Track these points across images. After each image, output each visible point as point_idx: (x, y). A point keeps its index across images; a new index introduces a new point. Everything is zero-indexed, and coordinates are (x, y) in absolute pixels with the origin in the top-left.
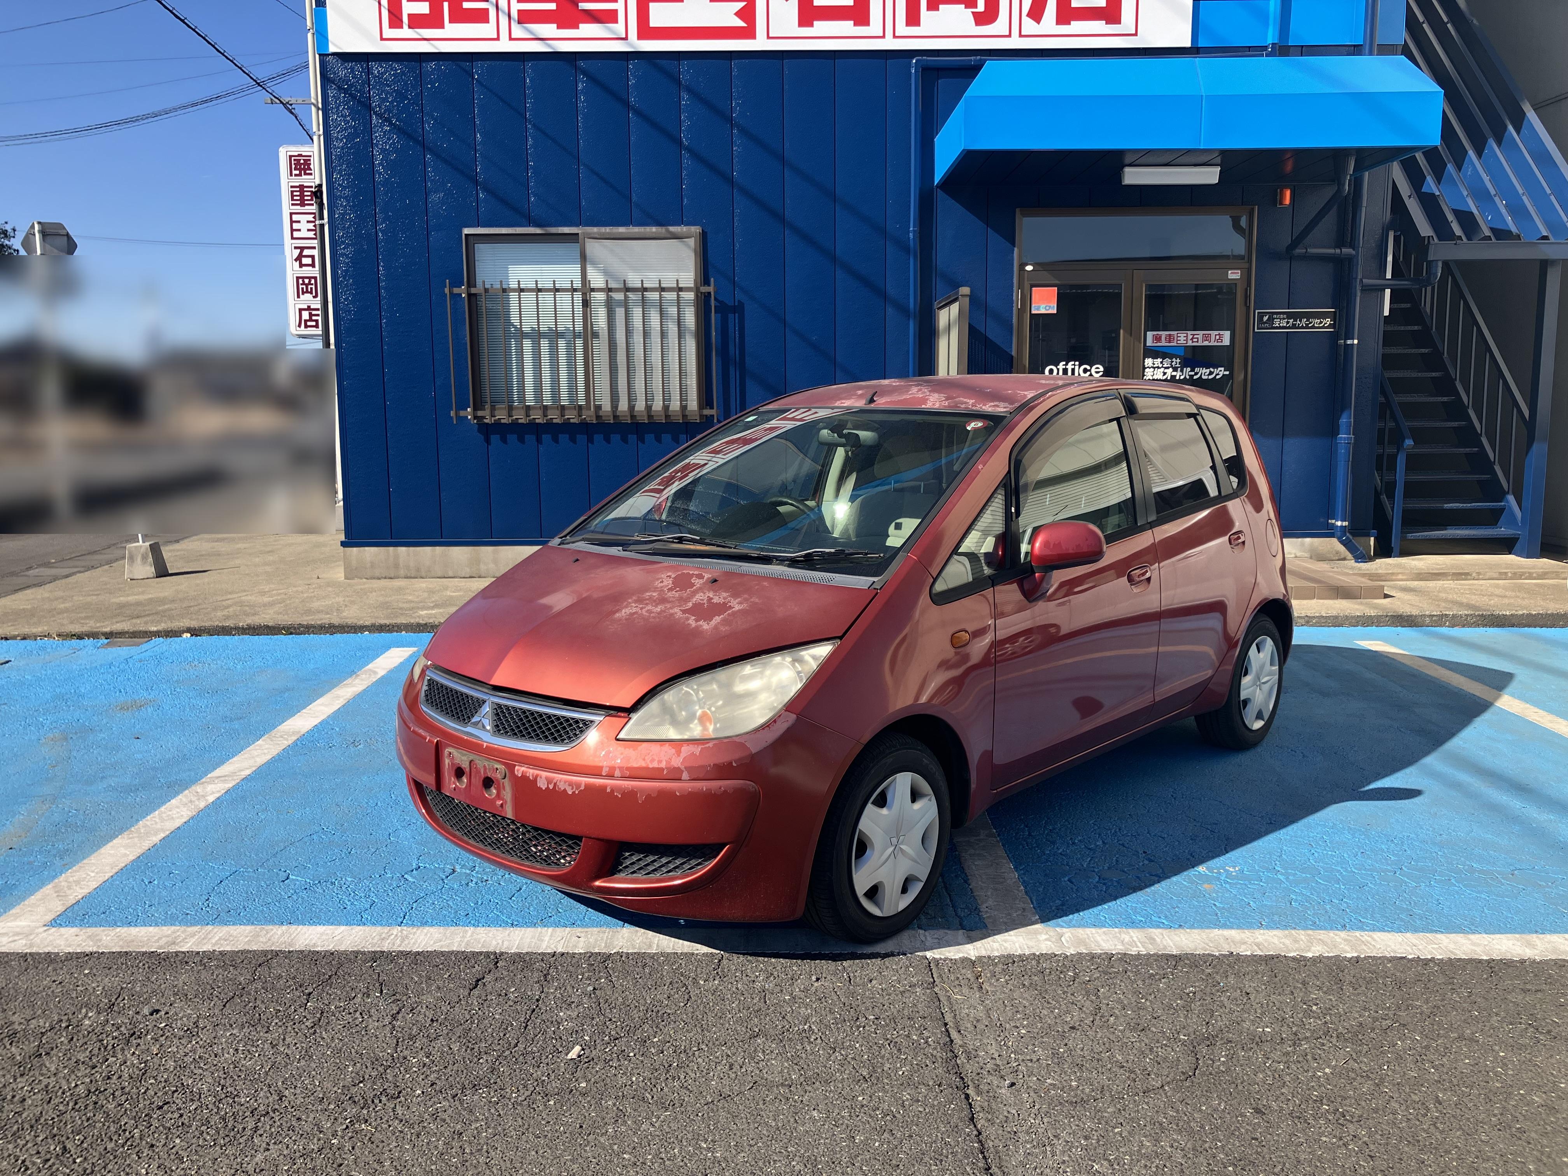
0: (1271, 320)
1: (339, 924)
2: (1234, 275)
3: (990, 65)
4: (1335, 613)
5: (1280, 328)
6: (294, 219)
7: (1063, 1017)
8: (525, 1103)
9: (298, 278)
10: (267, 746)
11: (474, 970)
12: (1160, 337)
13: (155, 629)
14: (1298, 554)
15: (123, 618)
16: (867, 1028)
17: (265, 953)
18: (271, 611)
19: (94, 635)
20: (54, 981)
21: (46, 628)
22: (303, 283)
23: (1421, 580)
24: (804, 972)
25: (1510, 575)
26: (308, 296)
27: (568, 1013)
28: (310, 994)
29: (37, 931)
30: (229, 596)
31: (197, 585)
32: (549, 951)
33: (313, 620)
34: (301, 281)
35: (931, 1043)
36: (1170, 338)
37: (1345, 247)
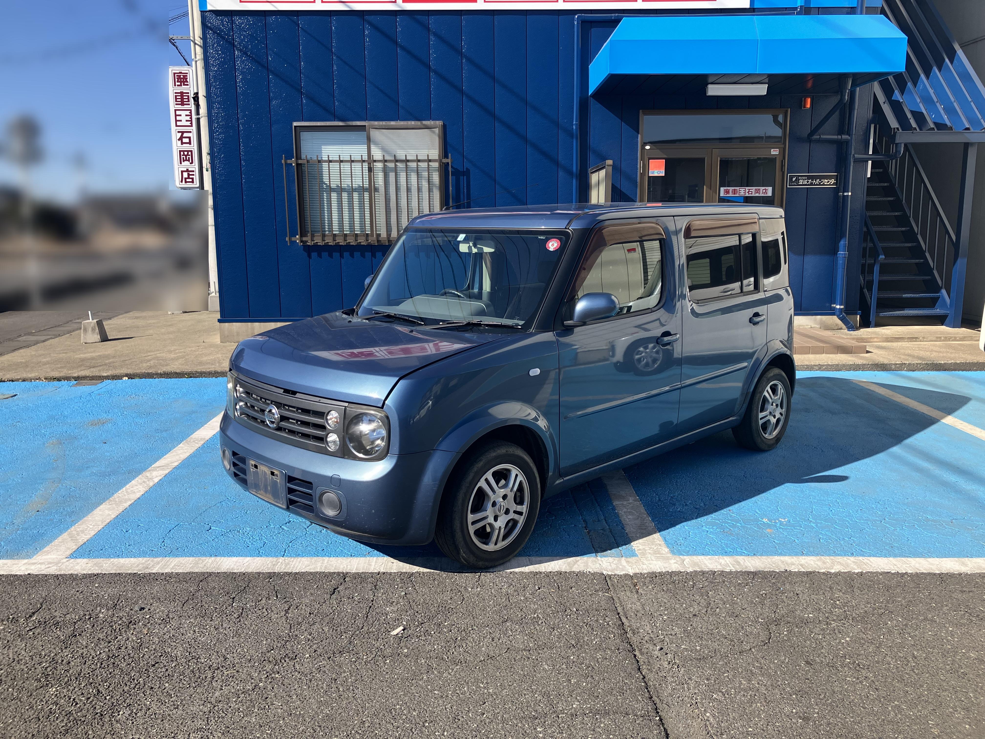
0: (797, 180)
1: (246, 556)
2: (775, 152)
3: (625, 21)
4: (837, 363)
5: (803, 185)
6: (177, 114)
7: (689, 609)
8: (372, 662)
9: (180, 151)
10: (186, 448)
11: (332, 583)
12: (729, 191)
13: (106, 375)
14: (813, 326)
15: (86, 368)
16: (572, 616)
17: (203, 574)
18: (177, 363)
19: (68, 379)
20: (78, 591)
21: (37, 374)
22: (184, 155)
23: (888, 342)
24: (531, 583)
25: (943, 338)
26: (187, 163)
27: (392, 608)
28: (234, 598)
29: (62, 561)
30: (149, 354)
31: (128, 347)
32: (376, 571)
33: (204, 369)
34: (182, 153)
35: (611, 625)
36: (734, 192)
37: (843, 134)
